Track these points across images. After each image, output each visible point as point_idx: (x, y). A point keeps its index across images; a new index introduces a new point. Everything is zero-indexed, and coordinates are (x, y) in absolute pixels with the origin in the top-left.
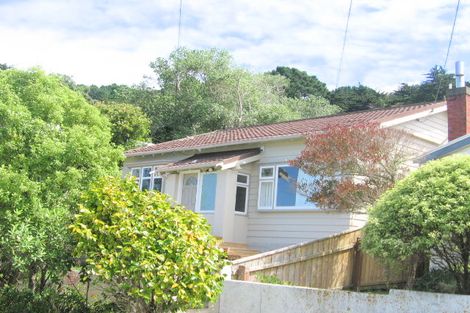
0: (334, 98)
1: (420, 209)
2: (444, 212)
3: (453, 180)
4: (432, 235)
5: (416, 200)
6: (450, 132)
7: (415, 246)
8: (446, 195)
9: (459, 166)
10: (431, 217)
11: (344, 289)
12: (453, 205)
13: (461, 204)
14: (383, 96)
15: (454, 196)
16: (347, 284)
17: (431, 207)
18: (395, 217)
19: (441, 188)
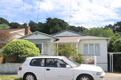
0: (10, 25)
1: (10, 49)
2: (14, 49)
3: (16, 44)
4: (11, 53)
5: (10, 47)
6: (25, 34)
7: (9, 55)
8: (15, 46)
9: (18, 41)
10: (12, 50)
11: (2, 63)
12: (16, 48)
13: (17, 48)
14: (20, 25)
15: (16, 47)
16: (3, 62)
17: (12, 48)
18: (6, 50)
19: (14, 45)
